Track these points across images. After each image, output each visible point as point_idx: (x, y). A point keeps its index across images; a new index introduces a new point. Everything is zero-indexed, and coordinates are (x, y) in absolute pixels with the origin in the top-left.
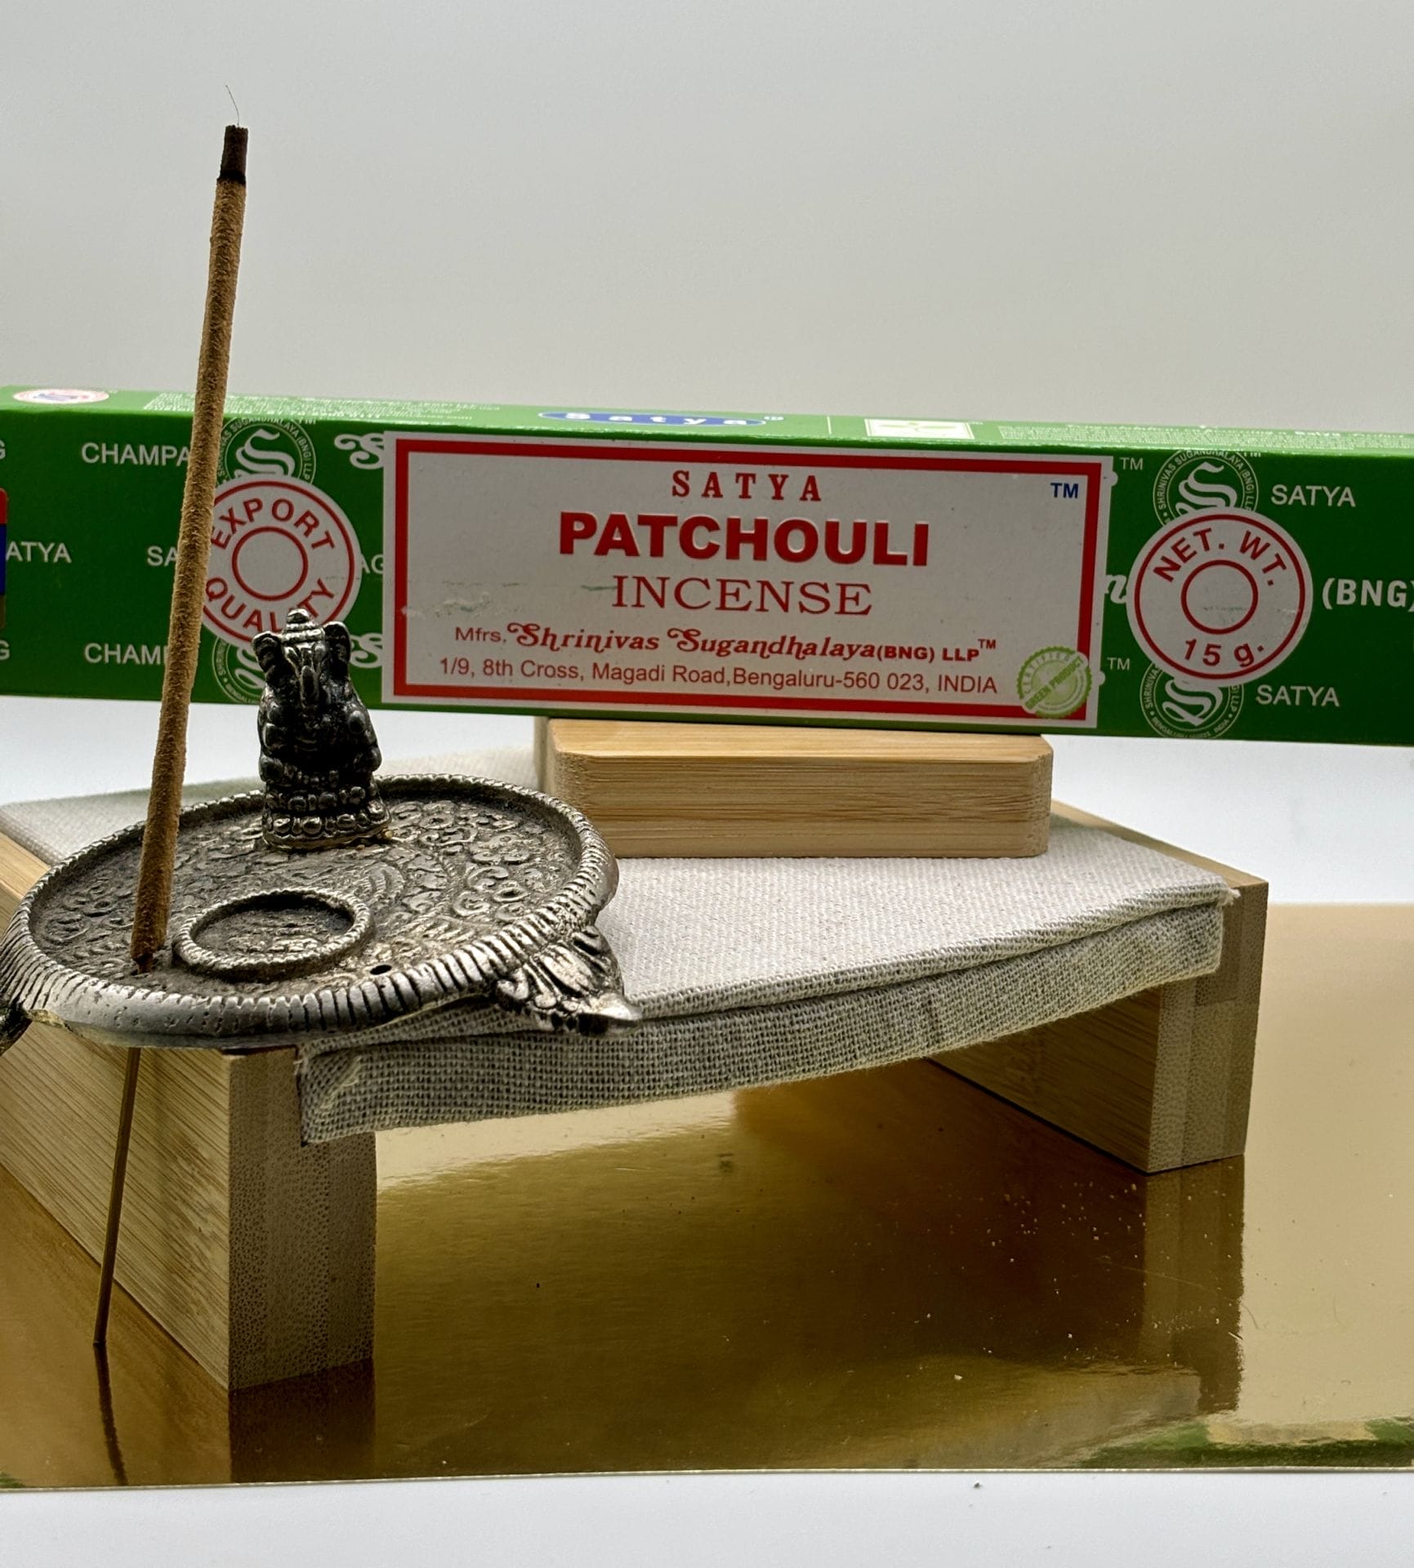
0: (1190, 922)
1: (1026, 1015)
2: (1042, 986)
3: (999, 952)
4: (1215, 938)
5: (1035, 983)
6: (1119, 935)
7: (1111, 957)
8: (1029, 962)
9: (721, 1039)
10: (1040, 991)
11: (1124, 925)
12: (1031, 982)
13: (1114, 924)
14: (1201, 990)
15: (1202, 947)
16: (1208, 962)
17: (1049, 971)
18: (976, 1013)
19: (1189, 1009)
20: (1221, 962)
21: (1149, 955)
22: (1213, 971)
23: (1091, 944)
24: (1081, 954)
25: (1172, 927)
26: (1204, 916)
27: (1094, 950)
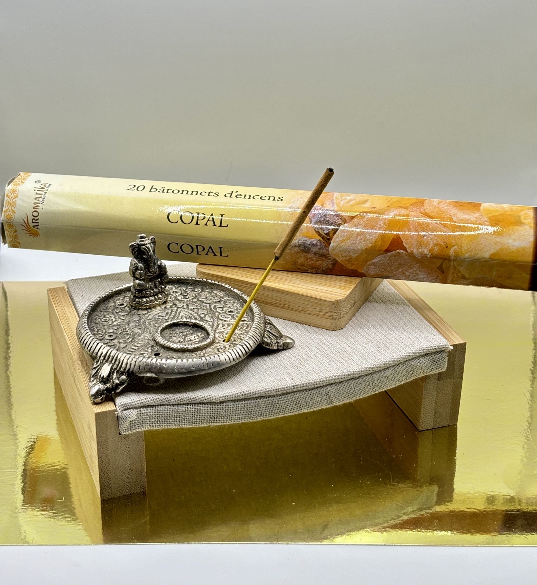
0: (434, 357)
1: (366, 392)
2: (372, 383)
4: (444, 361)
5: (369, 383)
6: (404, 365)
7: (400, 372)
8: (367, 377)
9: (253, 406)
10: (371, 385)
11: (406, 361)
12: (367, 383)
13: (402, 361)
14: (440, 376)
15: (439, 364)
16: (442, 368)
17: (375, 379)
18: (346, 394)
19: (435, 382)
20: (447, 367)
21: (417, 369)
22: (444, 370)
23: (392, 369)
24: (388, 372)
25: (426, 359)
26: (439, 355)
27: (393, 371)
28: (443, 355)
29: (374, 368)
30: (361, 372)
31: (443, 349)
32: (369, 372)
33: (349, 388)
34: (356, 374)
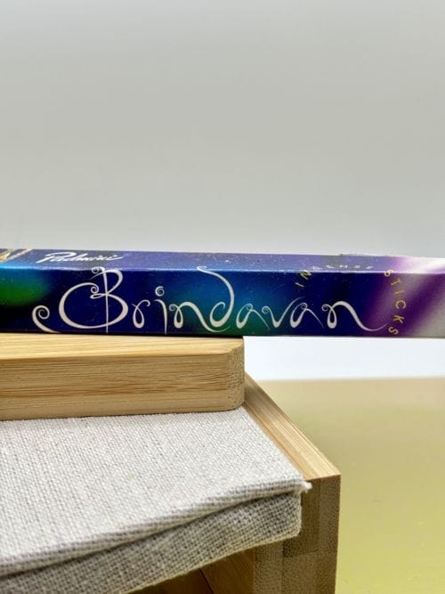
0: (271, 507)
2: (125, 569)
4: (293, 516)
5: (117, 568)
6: (201, 524)
7: (193, 540)
8: (109, 555)
10: (121, 573)
11: (206, 517)
12: (111, 569)
13: (194, 518)
14: (288, 547)
15: (283, 522)
16: (290, 530)
17: (130, 559)
19: (278, 559)
20: (302, 529)
21: (232, 534)
22: (296, 535)
23: (172, 535)
24: (162, 542)
25: (254, 511)
26: (283, 502)
27: (176, 538)
28: (290, 502)
29: (125, 534)
30: (91, 546)
31: (290, 489)
32: (113, 544)
33: (65, 582)
34: (78, 550)
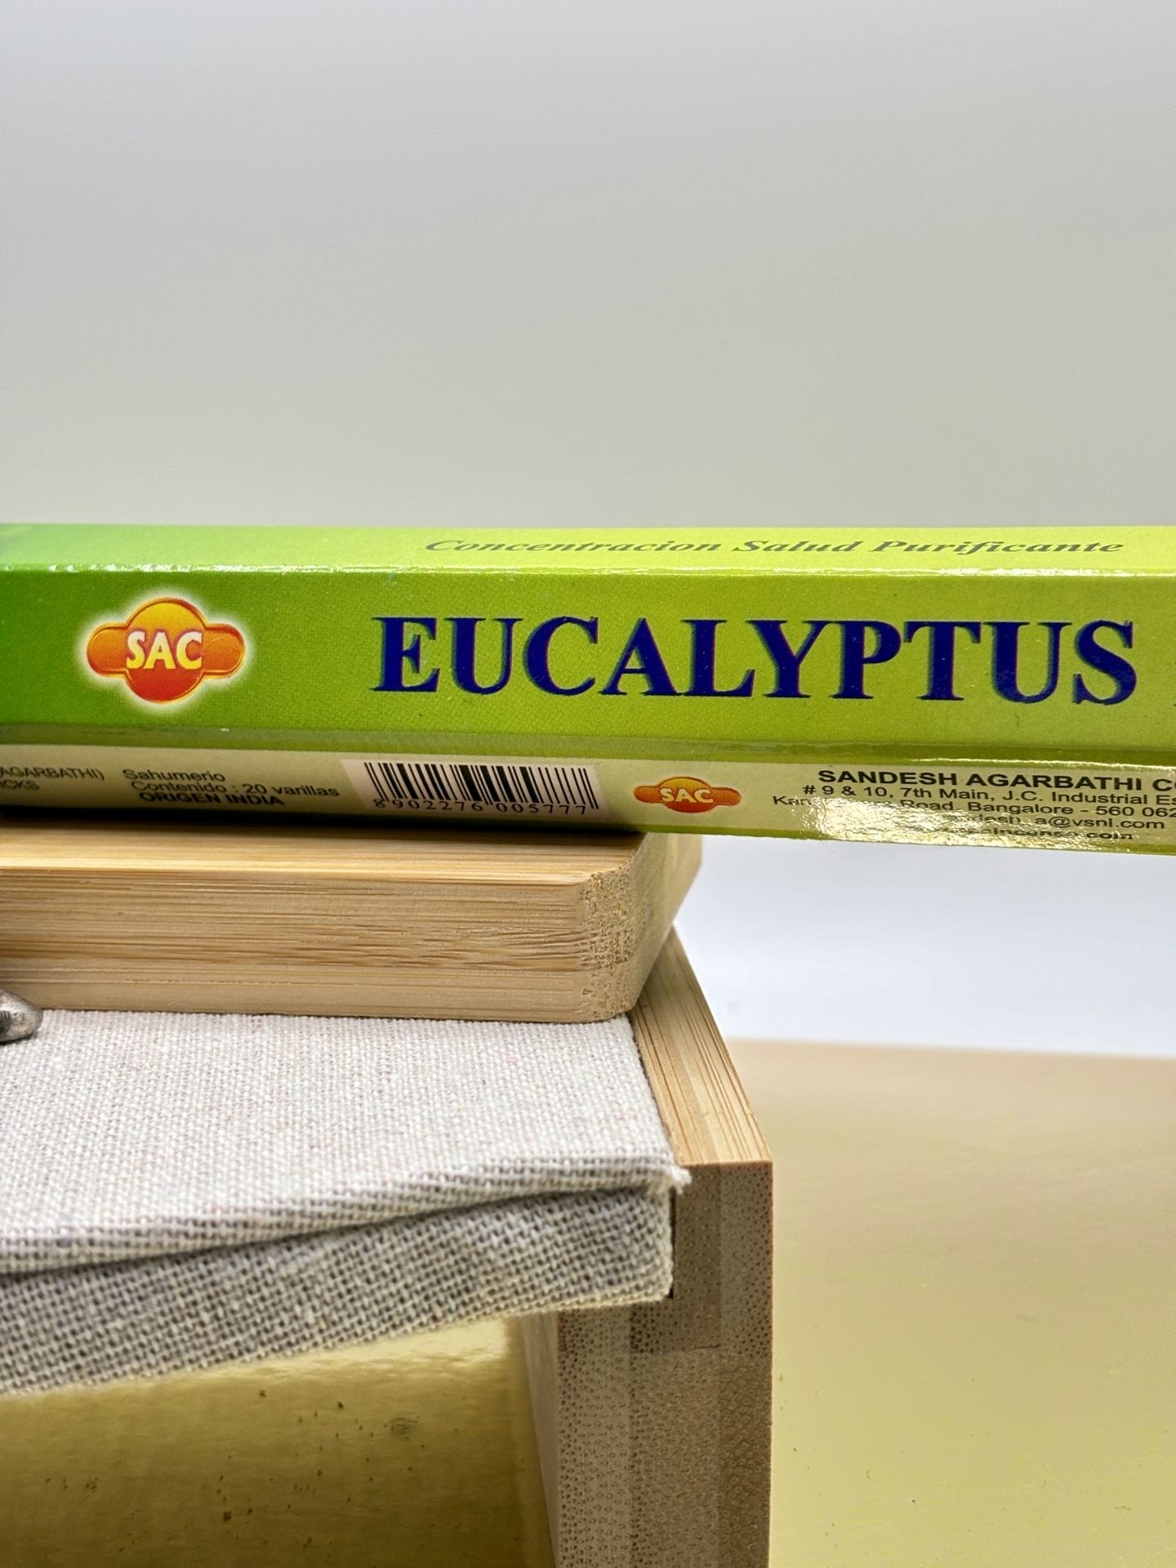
0: (589, 1218)
1: (178, 1353)
2: (213, 1307)
3: (96, 1250)
4: (651, 1246)
5: (195, 1303)
6: (407, 1233)
7: (386, 1268)
8: (177, 1269)
10: (206, 1317)
11: (422, 1217)
12: (181, 1302)
13: (387, 1214)
14: (643, 1328)
15: (621, 1259)
17: (227, 1285)
18: (55, 1345)
19: (618, 1355)
20: (676, 1283)
21: (487, 1267)
22: (658, 1298)
23: (330, 1245)
24: (307, 1259)
25: (547, 1223)
26: (619, 1209)
27: (341, 1255)
28: (637, 1211)
29: (214, 1225)
30: (133, 1240)
31: (636, 1179)
32: (186, 1244)
33: (72, 1316)
34: (102, 1244)
